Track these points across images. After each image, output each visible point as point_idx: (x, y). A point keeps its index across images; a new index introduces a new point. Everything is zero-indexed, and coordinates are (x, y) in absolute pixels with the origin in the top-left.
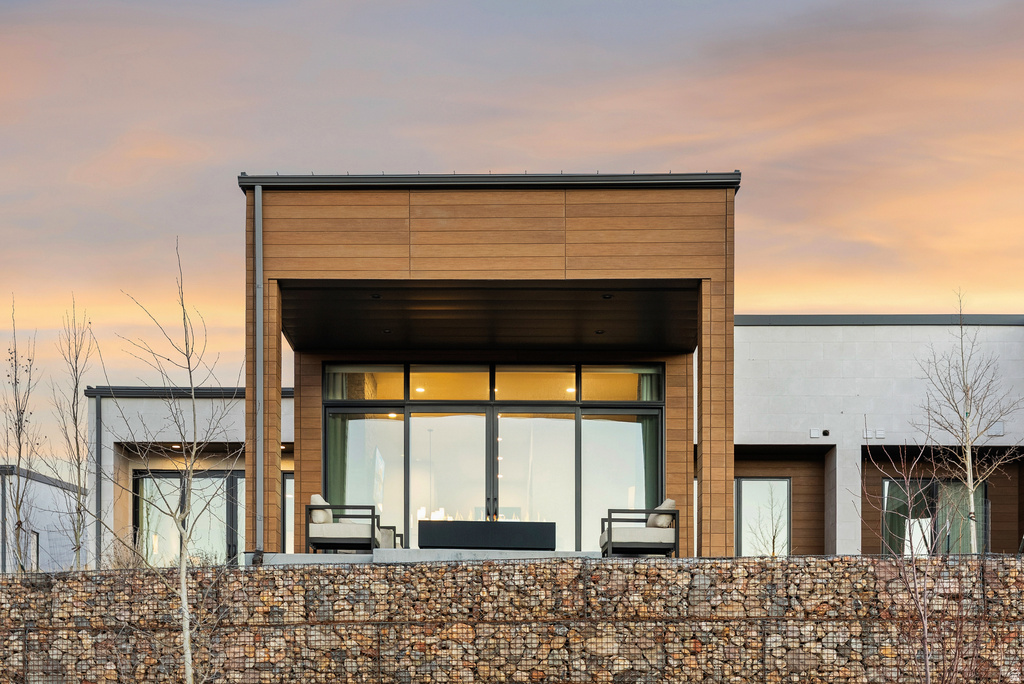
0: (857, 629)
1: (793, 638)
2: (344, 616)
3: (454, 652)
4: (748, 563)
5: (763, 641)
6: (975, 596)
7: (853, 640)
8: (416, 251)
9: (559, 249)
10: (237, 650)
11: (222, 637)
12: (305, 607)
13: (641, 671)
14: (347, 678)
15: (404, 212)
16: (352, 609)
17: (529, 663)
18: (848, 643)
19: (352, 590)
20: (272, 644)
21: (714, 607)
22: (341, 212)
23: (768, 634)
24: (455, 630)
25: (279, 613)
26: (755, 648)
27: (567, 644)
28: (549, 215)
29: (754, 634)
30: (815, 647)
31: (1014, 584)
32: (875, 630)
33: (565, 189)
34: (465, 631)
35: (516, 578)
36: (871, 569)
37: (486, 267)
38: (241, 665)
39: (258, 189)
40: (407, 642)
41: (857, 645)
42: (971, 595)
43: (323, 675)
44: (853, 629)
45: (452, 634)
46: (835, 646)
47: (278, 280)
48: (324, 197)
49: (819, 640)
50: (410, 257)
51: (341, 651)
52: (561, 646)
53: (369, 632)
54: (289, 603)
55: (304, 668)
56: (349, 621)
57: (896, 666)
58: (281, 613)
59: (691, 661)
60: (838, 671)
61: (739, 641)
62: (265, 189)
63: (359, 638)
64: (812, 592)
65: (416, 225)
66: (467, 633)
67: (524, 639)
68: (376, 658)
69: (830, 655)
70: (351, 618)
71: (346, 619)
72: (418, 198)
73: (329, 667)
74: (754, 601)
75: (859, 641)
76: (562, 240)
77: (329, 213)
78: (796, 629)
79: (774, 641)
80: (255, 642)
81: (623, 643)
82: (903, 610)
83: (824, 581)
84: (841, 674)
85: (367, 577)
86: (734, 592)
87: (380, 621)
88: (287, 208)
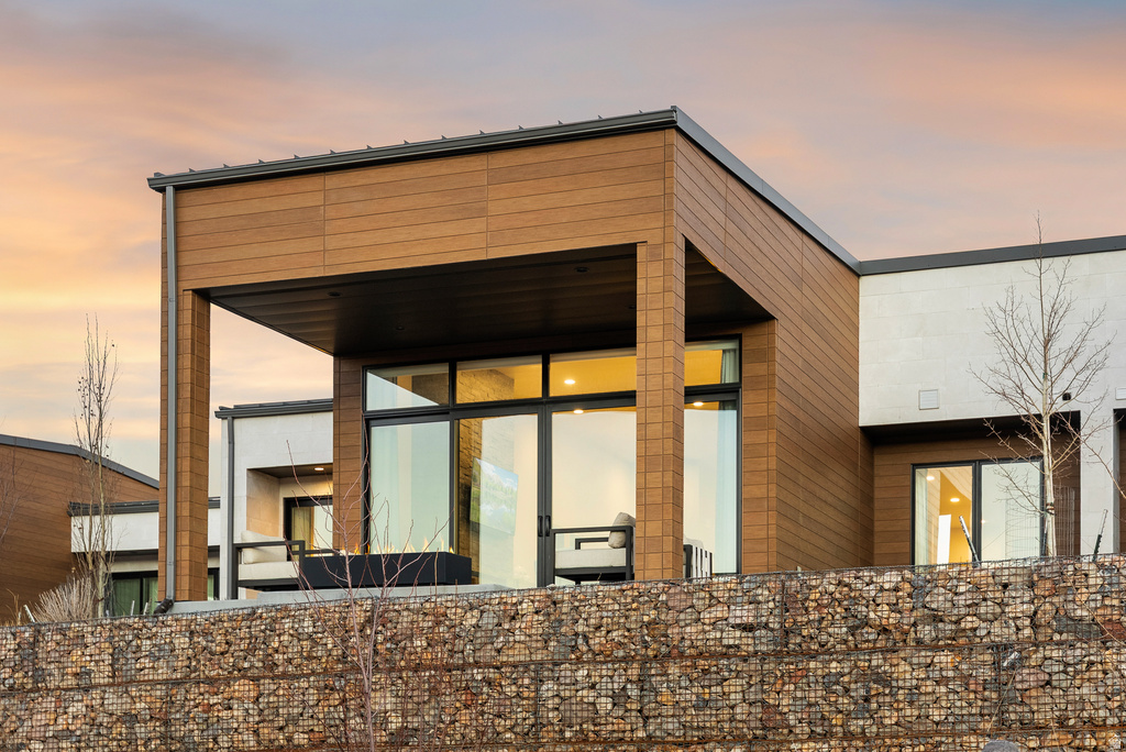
0: (634, 672)
1: (566, 684)
2: (144, 675)
3: (235, 713)
4: (534, 596)
5: (537, 690)
6: (771, 625)
7: (629, 686)
8: (332, 243)
9: (480, 224)
10: (39, 717)
11: (28, 703)
12: (111, 665)
13: (416, 730)
14: (137, 746)
15: (317, 199)
16: (153, 668)
17: (306, 723)
18: (624, 689)
19: (155, 645)
20: (70, 709)
21: (499, 651)
22: (256, 206)
23: (541, 681)
24: (236, 688)
25: (87, 674)
26: (528, 698)
27: (343, 701)
28: (470, 185)
29: (526, 681)
30: (589, 695)
31: (815, 609)
32: (653, 672)
33: (487, 151)
34: (247, 688)
35: (306, 624)
36: (663, 597)
37: (403, 253)
38: (42, 734)
39: (170, 190)
40: (192, 703)
41: (633, 691)
42: (767, 624)
43: (115, 743)
44: (629, 672)
45: (234, 691)
46: (610, 693)
47: (193, 290)
48: (238, 191)
49: (593, 687)
50: (324, 251)
51: (131, 716)
52: (337, 702)
53: (158, 693)
54: (97, 662)
55: (99, 734)
56: (149, 680)
57: (673, 716)
58: (88, 673)
59: (464, 717)
60: (613, 724)
61: (510, 690)
62: (178, 189)
63: (148, 699)
64: (598, 628)
65: (331, 212)
66: (249, 691)
67: (303, 694)
68: (166, 723)
69: (605, 704)
70: (151, 677)
71: (146, 678)
72: (333, 181)
73: (121, 734)
74: (537, 641)
75: (634, 686)
76: (482, 213)
77: (243, 209)
78: (569, 673)
79: (548, 688)
80: (56, 707)
81: (397, 696)
82: (692, 646)
83: (610, 614)
84: (616, 727)
85: (169, 630)
86: (517, 632)
87: (177, 679)
88: (201, 207)
